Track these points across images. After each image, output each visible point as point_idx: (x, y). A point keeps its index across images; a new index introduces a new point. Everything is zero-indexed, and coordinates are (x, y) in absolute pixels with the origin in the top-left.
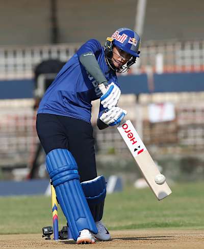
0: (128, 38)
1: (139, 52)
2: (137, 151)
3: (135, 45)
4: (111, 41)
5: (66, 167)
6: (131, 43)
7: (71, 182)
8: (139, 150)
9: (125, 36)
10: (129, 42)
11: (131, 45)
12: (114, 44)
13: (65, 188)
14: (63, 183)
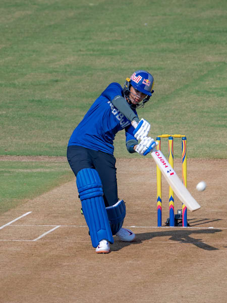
0: (142, 79)
1: (153, 92)
2: (169, 173)
3: (149, 85)
4: (129, 81)
5: (89, 186)
6: (145, 84)
7: (96, 198)
8: (171, 172)
9: (140, 78)
10: (143, 83)
11: (145, 85)
12: (131, 84)
13: (91, 203)
14: (90, 198)
